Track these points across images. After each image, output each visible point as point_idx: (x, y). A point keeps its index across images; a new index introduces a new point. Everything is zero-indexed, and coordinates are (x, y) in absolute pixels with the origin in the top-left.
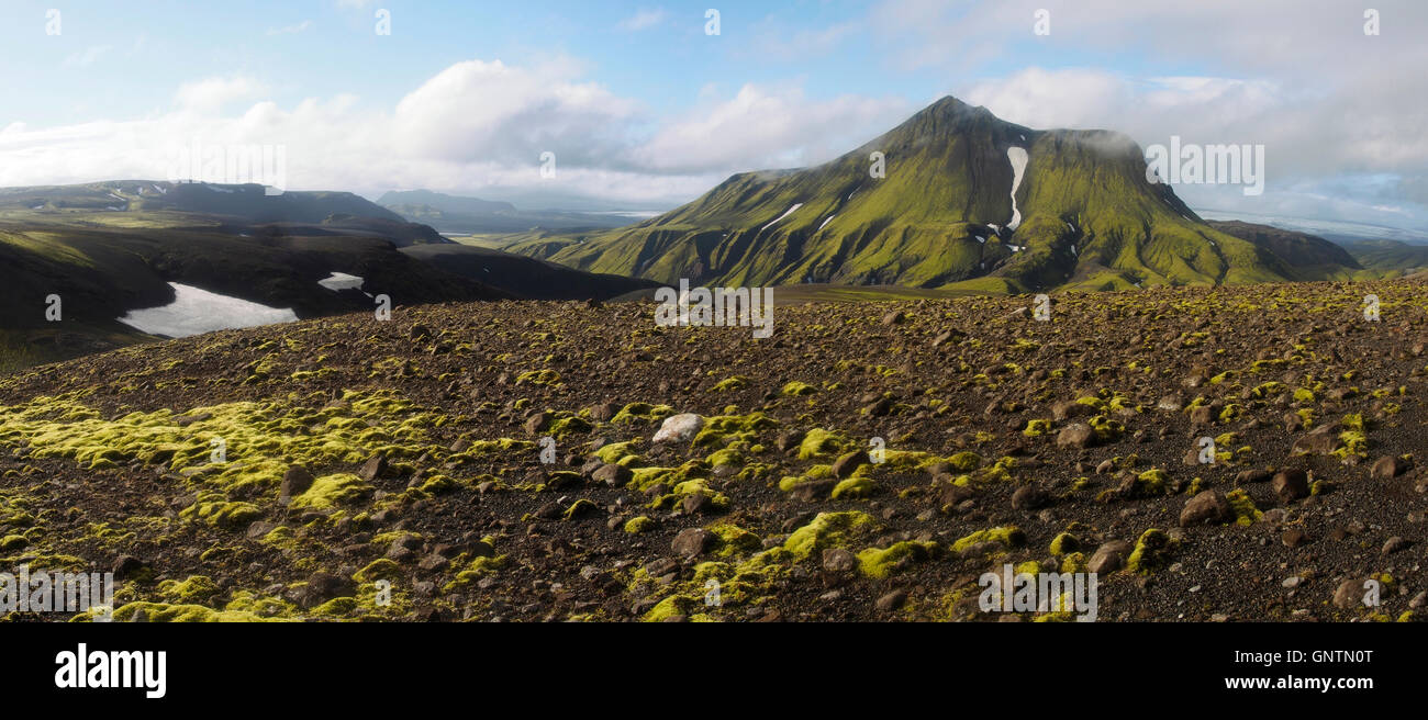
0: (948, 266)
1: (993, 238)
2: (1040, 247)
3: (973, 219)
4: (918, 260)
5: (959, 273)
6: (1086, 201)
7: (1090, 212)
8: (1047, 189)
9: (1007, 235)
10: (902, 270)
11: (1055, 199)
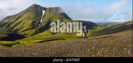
0: (28, 28)
1: (36, 23)
2: (44, 24)
3: (34, 21)
4: (24, 27)
5: (29, 29)
6: (53, 17)
7: (53, 19)
8: (47, 16)
9: (39, 23)
10: (21, 28)
11: (48, 17)
